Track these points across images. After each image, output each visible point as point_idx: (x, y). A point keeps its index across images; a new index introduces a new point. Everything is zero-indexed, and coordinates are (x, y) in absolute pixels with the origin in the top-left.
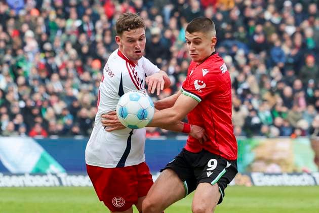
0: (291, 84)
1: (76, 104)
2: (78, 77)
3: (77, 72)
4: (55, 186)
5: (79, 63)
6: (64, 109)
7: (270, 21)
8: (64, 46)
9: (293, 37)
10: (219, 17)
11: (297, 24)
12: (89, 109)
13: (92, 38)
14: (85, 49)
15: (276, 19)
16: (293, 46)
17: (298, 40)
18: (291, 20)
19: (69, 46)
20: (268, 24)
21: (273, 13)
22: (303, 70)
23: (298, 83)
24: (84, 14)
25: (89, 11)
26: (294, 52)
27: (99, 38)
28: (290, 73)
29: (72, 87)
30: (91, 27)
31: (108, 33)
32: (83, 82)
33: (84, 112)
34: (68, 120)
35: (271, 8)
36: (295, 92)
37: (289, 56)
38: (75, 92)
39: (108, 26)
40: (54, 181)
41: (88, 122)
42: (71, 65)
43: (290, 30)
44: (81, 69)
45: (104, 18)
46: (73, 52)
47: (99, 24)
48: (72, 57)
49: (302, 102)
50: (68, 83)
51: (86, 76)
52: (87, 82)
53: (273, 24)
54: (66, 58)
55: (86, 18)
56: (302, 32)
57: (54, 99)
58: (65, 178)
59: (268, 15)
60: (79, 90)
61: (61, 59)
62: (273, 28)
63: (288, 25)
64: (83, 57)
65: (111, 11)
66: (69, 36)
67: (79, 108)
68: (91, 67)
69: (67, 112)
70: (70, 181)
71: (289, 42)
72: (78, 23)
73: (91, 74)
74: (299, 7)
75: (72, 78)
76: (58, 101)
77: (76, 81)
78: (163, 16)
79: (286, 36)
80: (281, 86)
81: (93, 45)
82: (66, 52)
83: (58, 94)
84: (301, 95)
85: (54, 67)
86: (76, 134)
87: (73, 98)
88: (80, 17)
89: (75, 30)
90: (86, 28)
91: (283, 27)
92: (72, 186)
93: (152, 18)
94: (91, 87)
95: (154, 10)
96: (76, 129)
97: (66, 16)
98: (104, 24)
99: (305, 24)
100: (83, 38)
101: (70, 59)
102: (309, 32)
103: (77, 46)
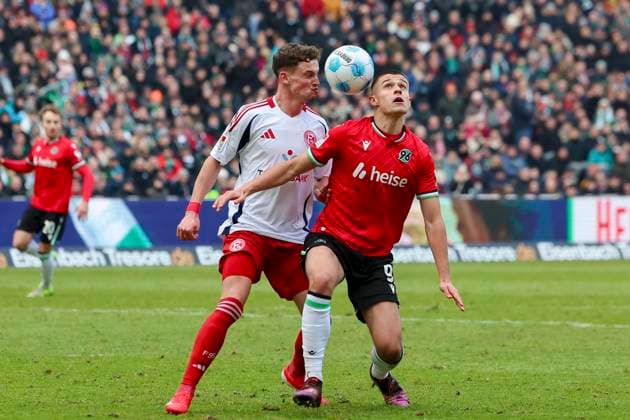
0: (425, 123)
1: (128, 152)
2: (131, 114)
3: (130, 106)
4: (100, 265)
5: (132, 95)
6: (112, 159)
7: (396, 35)
8: (111, 72)
9: (427, 56)
10: (326, 30)
11: (432, 39)
12: (146, 159)
13: (150, 61)
14: (140, 76)
15: (404, 33)
16: (428, 70)
17: (435, 61)
18: (424, 33)
19: (118, 72)
20: (393, 40)
21: (400, 24)
22: (442, 103)
23: (434, 121)
24: (139, 26)
25: (145, 23)
26: (429, 78)
27: (159, 60)
28: (424, 107)
29: (123, 128)
30: (148, 45)
31: (172, 53)
32: (138, 121)
33: (140, 163)
34: (117, 175)
35: (398, 17)
36: (430, 132)
37: (423, 83)
38: (126, 136)
39: (171, 43)
40: (99, 259)
41: (145, 177)
42: (120, 97)
43: (423, 47)
44: (134, 104)
45: (166, 32)
46: (123, 80)
47: (159, 41)
48: (123, 88)
49: (440, 146)
50: (117, 123)
51: (142, 113)
52: (144, 122)
53: (400, 39)
54: (114, 88)
55: (141, 33)
56: (441, 51)
57: (97, 145)
58: (115, 255)
59: (392, 27)
60: (132, 133)
61: (108, 90)
62: (400, 45)
63: (420, 40)
64: (137, 87)
65: (176, 22)
66: (114, 56)
67: (133, 158)
68: (148, 100)
69: (116, 164)
70: (122, 259)
71: (422, 64)
72: (130, 40)
73: (149, 110)
74: (434, 16)
75: (122, 117)
76: (103, 149)
77: (128, 120)
78: (249, 30)
79: (418, 56)
80: (411, 124)
81: (152, 70)
82: (114, 80)
83: (102, 138)
84: (439, 138)
85: (96, 100)
86: (129, 193)
87: (124, 144)
88: (132, 31)
89: (126, 49)
90: (141, 46)
91: (413, 43)
92: (124, 265)
93: (232, 32)
94: (149, 129)
95: (236, 22)
96: (129, 187)
97: (115, 31)
98: (166, 40)
99: (445, 40)
100: (137, 60)
101: (121, 90)
102: (450, 51)
103: (129, 72)
